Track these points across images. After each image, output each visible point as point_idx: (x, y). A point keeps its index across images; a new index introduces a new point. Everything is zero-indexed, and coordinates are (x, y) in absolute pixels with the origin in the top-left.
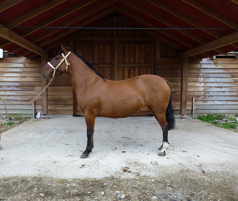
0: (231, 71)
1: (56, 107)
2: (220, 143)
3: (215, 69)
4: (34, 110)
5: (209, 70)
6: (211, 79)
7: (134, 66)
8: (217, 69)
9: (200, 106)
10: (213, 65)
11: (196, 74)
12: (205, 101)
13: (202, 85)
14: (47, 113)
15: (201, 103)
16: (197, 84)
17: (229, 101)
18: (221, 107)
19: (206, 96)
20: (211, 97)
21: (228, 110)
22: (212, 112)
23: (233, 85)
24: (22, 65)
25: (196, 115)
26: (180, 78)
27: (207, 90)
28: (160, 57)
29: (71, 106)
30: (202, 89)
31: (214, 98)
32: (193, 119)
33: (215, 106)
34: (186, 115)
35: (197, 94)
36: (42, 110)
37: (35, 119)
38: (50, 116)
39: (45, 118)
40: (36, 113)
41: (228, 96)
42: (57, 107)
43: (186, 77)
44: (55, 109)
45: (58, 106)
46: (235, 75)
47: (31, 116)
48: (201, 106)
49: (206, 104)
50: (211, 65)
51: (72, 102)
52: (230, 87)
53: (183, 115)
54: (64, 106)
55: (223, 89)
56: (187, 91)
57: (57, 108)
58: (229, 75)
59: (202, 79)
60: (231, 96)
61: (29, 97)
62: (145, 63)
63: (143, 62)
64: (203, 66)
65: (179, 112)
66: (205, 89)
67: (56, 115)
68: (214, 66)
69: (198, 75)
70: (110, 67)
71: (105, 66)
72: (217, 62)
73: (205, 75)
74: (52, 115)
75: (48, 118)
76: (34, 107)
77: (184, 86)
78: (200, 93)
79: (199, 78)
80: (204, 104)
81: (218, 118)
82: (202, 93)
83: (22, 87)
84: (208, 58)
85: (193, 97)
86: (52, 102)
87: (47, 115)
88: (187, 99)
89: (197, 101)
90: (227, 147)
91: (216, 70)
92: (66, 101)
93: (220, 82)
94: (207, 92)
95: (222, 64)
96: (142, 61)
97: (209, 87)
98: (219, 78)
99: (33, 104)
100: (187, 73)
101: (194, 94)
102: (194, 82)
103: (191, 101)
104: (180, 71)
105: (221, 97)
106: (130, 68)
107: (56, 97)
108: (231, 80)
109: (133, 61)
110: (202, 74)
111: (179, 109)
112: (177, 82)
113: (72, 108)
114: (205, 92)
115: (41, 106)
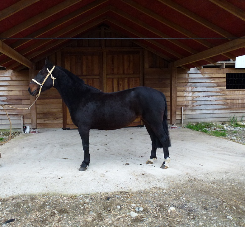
0: (217, 80)
1: (45, 121)
2: (217, 150)
4: (22, 125)
5: (196, 80)
6: (198, 88)
7: (123, 76)
9: (188, 115)
10: (200, 75)
11: (184, 84)
12: (193, 110)
13: (191, 94)
14: (37, 127)
15: (190, 112)
16: (186, 94)
17: (216, 109)
18: (208, 116)
19: (194, 105)
20: (199, 106)
21: (215, 119)
22: (200, 121)
23: (220, 94)
24: (8, 79)
25: (185, 124)
26: (170, 88)
27: (195, 100)
28: (149, 68)
29: (60, 119)
30: (190, 98)
31: (201, 107)
32: (183, 128)
33: (203, 115)
34: (176, 125)
35: (185, 103)
36: (31, 124)
37: (24, 134)
38: (39, 130)
39: (35, 132)
40: (25, 127)
41: (215, 105)
43: (175, 87)
46: (221, 84)
47: (19, 130)
48: (190, 115)
49: (194, 113)
50: (198, 74)
51: (61, 115)
52: (216, 96)
53: (173, 125)
54: (54, 120)
55: (210, 98)
56: (176, 101)
57: (46, 122)
58: (215, 85)
59: (190, 88)
60: (217, 105)
61: (17, 111)
62: (134, 73)
63: (132, 73)
64: (191, 76)
65: (169, 121)
66: (193, 98)
67: (46, 129)
68: (200, 76)
69: (186, 85)
70: (98, 78)
71: (94, 77)
72: (204, 72)
73: (193, 85)
74: (42, 129)
75: (38, 132)
76: (22, 121)
77: (173, 95)
79: (187, 88)
80: (192, 113)
81: (207, 126)
82: (190, 102)
83: (10, 101)
84: (195, 68)
85: (181, 106)
86: (41, 116)
87: (36, 129)
88: (176, 109)
89: (186, 111)
90: (225, 154)
91: (203, 80)
92: (56, 114)
93: (207, 92)
95: (208, 73)
97: (196, 97)
98: (206, 87)
99: (21, 118)
100: (176, 83)
101: (183, 104)
102: (183, 92)
103: (180, 111)
104: (169, 82)
105: (208, 106)
106: (119, 78)
107: (45, 111)
108: (217, 89)
109: (122, 72)
111: (169, 119)
112: (166, 92)
113: (62, 121)
114: (193, 101)
115: (30, 119)
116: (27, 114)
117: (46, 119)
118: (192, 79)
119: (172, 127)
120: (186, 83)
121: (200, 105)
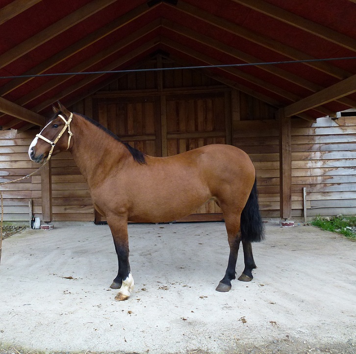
1: (65, 209)
3: (342, 136)
4: (31, 215)
5: (330, 138)
6: (334, 153)
8: (344, 136)
9: (316, 202)
10: (337, 128)
11: (307, 146)
12: (327, 193)
13: (319, 164)
14: (51, 219)
15: (320, 197)
16: (310, 164)
19: (327, 184)
20: (336, 186)
22: (340, 212)
24: (11, 143)
25: (310, 219)
26: (278, 154)
27: (328, 174)
28: (241, 120)
29: (90, 207)
30: (318, 172)
31: (342, 188)
32: (304, 225)
33: (346, 201)
34: (291, 219)
35: (310, 181)
36: (43, 214)
37: (31, 229)
38: (56, 224)
39: (48, 228)
40: (33, 219)
42: (68, 209)
43: (287, 152)
44: (63, 211)
45: (69, 207)
47: (26, 224)
48: (319, 202)
49: (328, 198)
50: (333, 128)
53: (286, 219)
54: (80, 208)
56: (290, 177)
57: (68, 211)
59: (318, 154)
61: (23, 193)
63: (212, 129)
64: (319, 132)
65: (279, 213)
66: (325, 171)
67: (67, 222)
68: (338, 131)
69: (311, 147)
70: (154, 140)
71: (146, 138)
72: (345, 123)
73: (324, 147)
74: (60, 222)
75: (53, 228)
76: (31, 209)
77: (285, 167)
78: (316, 179)
79: (313, 153)
80: (324, 198)
81: (351, 223)
82: (319, 178)
83: (13, 177)
84: (328, 116)
85: (302, 186)
86: (60, 201)
87: (50, 222)
88: (292, 191)
89: (311, 194)
91: (343, 138)
92: (83, 200)
93: (353, 159)
94: (329, 177)
95: (353, 126)
96: (210, 127)
97: (332, 169)
98: (350, 151)
99: (30, 205)
100: (290, 144)
101: (305, 181)
102: (304, 160)
103: (301, 194)
104: (278, 143)
107: (67, 193)
109: (193, 128)
110: (317, 146)
111: (279, 208)
112: (273, 161)
113: (92, 210)
114: (325, 177)
115: (41, 207)
116: (38, 198)
117: (67, 207)
118: (322, 137)
119: (284, 223)
120: (311, 145)
121: (339, 184)
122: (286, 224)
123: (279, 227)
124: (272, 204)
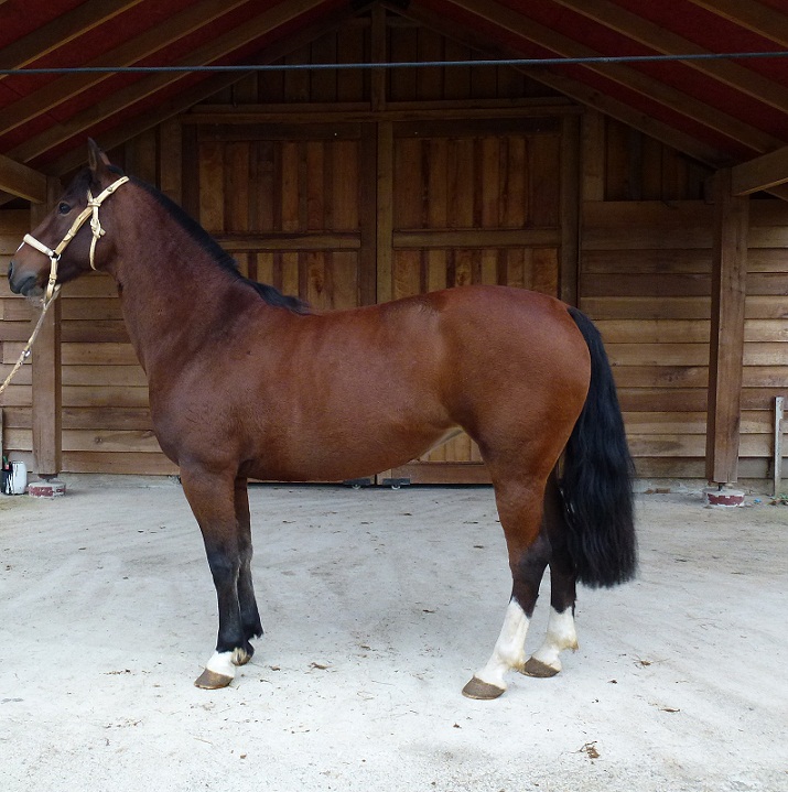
1: (99, 440)
7: (473, 240)
14: (58, 468)
26: (708, 300)
28: (607, 198)
32: (773, 504)
34: (736, 487)
36: (35, 453)
38: (70, 482)
39: (48, 492)
40: (7, 466)
42: (105, 440)
43: (735, 294)
44: (94, 447)
45: (109, 433)
53: (721, 486)
54: (140, 437)
56: (740, 366)
57: (105, 446)
62: (528, 225)
63: (521, 224)
65: (702, 466)
67: (102, 478)
70: (355, 250)
71: (332, 242)
74: (83, 477)
75: (64, 492)
77: (726, 338)
85: (772, 393)
86: (84, 417)
87: (56, 475)
88: (742, 406)
96: (516, 218)
100: (743, 273)
101: (781, 380)
102: (781, 319)
103: (767, 416)
104: (707, 267)
106: (452, 250)
107: (103, 395)
109: (469, 221)
111: (702, 453)
112: (691, 320)
115: (30, 434)
116: (21, 407)
117: (105, 434)
119: (717, 494)
122: (722, 500)
123: (700, 508)
124: (685, 440)
